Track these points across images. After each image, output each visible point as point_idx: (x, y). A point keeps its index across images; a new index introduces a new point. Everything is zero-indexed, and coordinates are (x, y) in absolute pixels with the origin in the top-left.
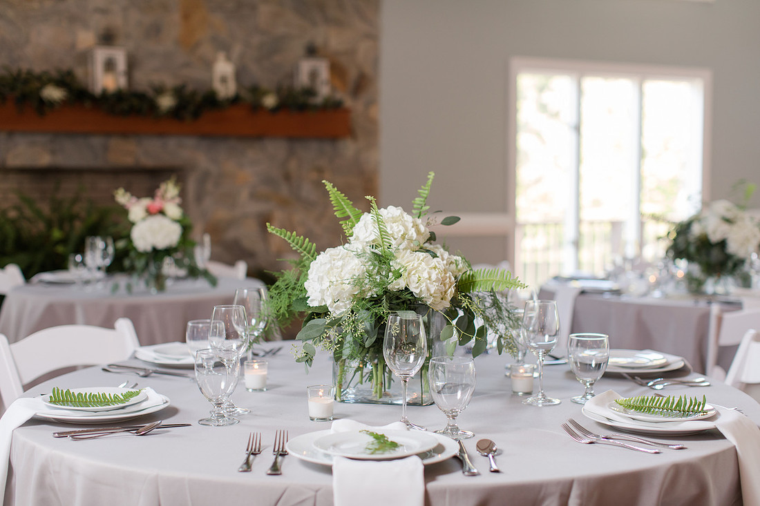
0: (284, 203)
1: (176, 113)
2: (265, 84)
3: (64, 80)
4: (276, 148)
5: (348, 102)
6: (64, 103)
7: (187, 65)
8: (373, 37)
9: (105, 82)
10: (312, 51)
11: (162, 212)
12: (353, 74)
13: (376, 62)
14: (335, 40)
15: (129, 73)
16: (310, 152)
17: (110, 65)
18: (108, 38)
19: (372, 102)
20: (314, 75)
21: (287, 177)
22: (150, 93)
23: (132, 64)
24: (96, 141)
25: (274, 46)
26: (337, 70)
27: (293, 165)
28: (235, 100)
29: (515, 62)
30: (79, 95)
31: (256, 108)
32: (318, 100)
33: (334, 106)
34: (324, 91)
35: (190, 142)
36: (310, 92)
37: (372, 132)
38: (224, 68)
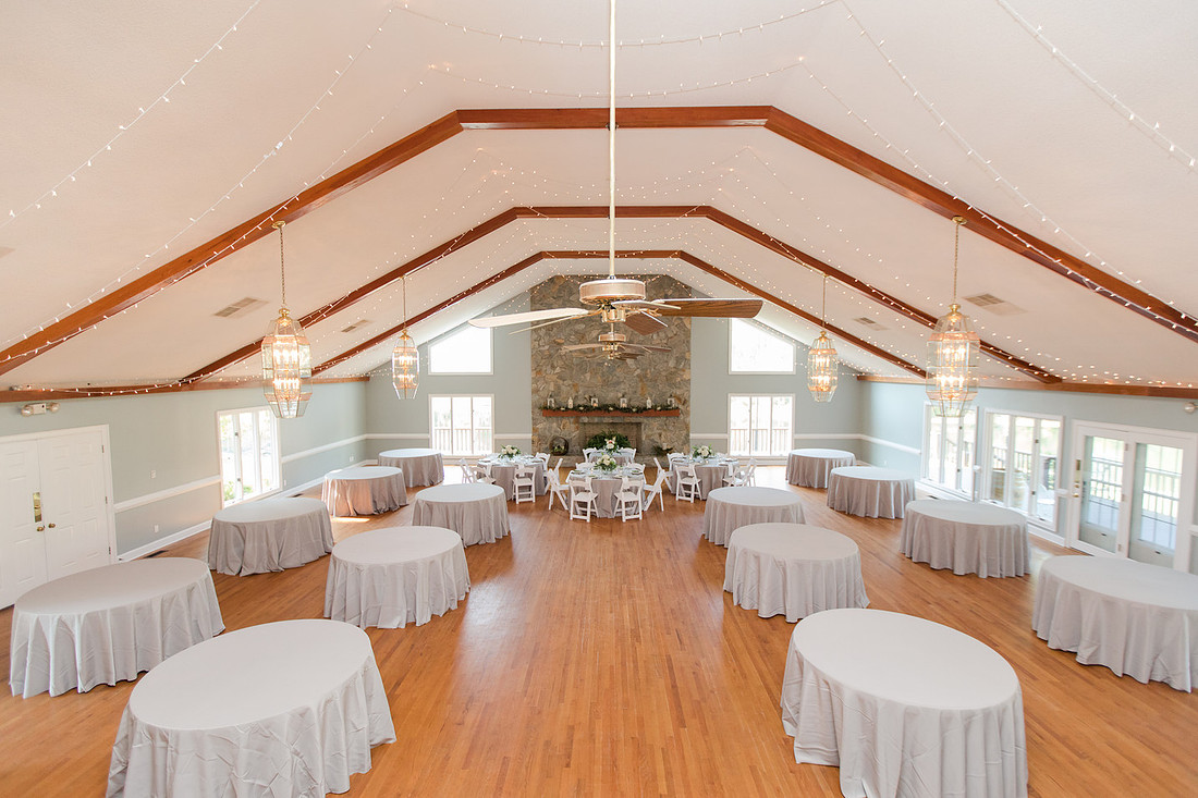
0: (665, 430)
1: (637, 412)
2: (659, 404)
3: (613, 406)
4: (663, 418)
5: (680, 407)
6: (613, 410)
7: (641, 400)
8: (689, 391)
9: (624, 405)
10: (672, 395)
12: (683, 400)
13: (689, 396)
14: (678, 392)
15: (628, 403)
16: (672, 419)
17: (624, 402)
18: (623, 397)
19: (688, 406)
20: (672, 401)
21: (666, 425)
22: (632, 407)
23: (630, 400)
24: (621, 417)
25: (664, 394)
26: (679, 399)
27: (667, 422)
28: (651, 408)
29: (730, 394)
30: (617, 408)
31: (657, 409)
32: (671, 407)
33: (677, 408)
34: (674, 405)
35: (642, 417)
36: (670, 405)
37: (688, 413)
38: (649, 401)
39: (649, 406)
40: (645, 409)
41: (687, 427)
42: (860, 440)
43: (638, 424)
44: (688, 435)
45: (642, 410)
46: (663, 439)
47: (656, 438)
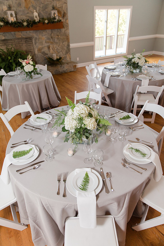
0: (52, 43)
1: (28, 26)
2: (45, 17)
4: (49, 31)
6: (4, 26)
7: (28, 13)
8: (66, 3)
9: (12, 19)
10: (54, 8)
11: (29, 63)
12: (62, 13)
13: (67, 9)
14: (58, 5)
15: (16, 17)
16: (56, 32)
17: (12, 15)
18: (10, 8)
19: (67, 19)
20: (54, 14)
21: (52, 38)
22: (22, 22)
23: (16, 15)
24: (13, 33)
25: (45, 7)
26: (59, 12)
27: (52, 35)
28: (39, 22)
29: (95, 7)
30: (7, 23)
31: (44, 23)
32: (56, 20)
33: (59, 21)
34: (57, 18)
35: (31, 31)
36: (54, 18)
37: (67, 26)
38: (36, 14)
39: (37, 20)
40: (34, 22)
41: (67, 39)
42: (156, 39)
43: (30, 39)
44: (69, 45)
45: (32, 24)
46: (51, 51)
47: (46, 50)
